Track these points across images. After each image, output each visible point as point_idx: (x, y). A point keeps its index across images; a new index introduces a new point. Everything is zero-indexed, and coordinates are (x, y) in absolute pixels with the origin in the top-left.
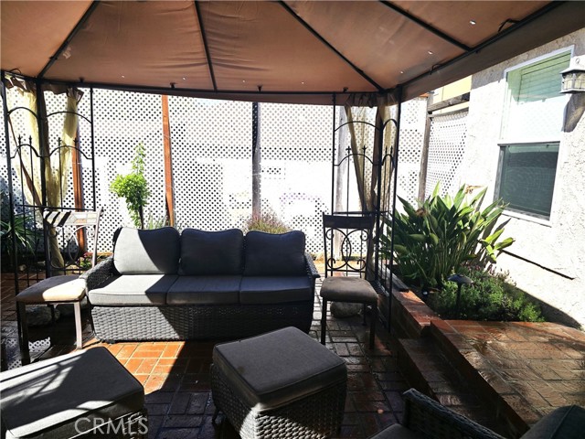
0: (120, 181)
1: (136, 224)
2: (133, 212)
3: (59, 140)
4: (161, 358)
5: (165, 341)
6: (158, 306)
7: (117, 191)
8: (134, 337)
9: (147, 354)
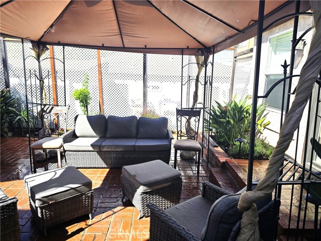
0: (76, 92)
1: (85, 114)
2: (83, 108)
4: (98, 175)
5: (100, 168)
6: (97, 152)
7: (75, 97)
8: (85, 166)
9: (91, 174)
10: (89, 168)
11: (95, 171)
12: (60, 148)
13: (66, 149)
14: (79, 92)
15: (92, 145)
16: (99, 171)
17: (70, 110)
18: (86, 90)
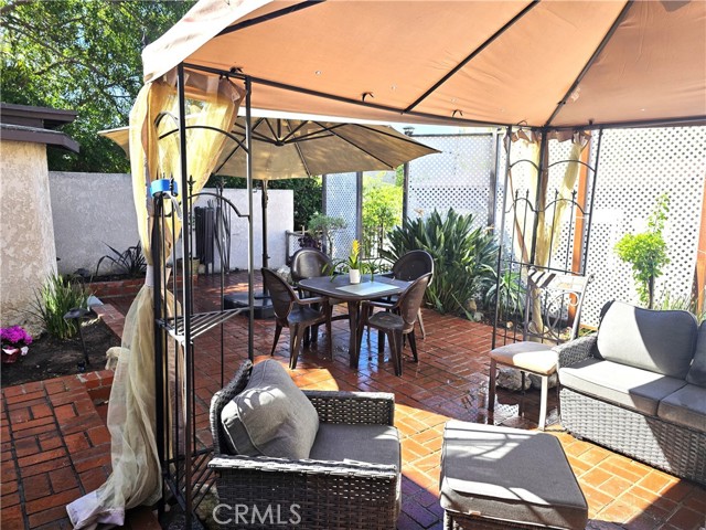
0: (627, 242)
1: (642, 299)
2: (641, 283)
3: (557, 193)
4: (637, 484)
5: (649, 465)
6: (646, 416)
7: (623, 253)
8: (607, 443)
9: (618, 472)
10: (616, 452)
11: (634, 469)
12: (549, 375)
13: (562, 382)
14: (633, 242)
15: (632, 393)
16: (644, 473)
17: (590, 285)
18: (657, 238)
